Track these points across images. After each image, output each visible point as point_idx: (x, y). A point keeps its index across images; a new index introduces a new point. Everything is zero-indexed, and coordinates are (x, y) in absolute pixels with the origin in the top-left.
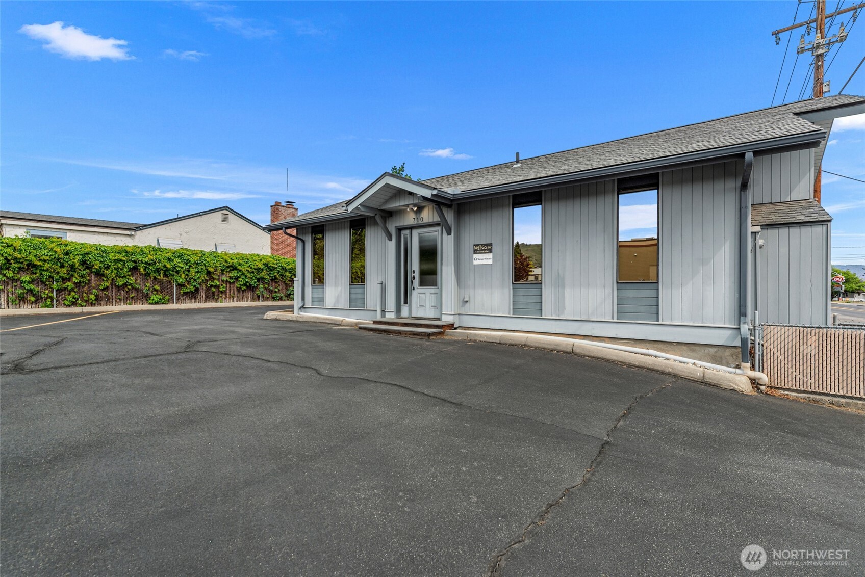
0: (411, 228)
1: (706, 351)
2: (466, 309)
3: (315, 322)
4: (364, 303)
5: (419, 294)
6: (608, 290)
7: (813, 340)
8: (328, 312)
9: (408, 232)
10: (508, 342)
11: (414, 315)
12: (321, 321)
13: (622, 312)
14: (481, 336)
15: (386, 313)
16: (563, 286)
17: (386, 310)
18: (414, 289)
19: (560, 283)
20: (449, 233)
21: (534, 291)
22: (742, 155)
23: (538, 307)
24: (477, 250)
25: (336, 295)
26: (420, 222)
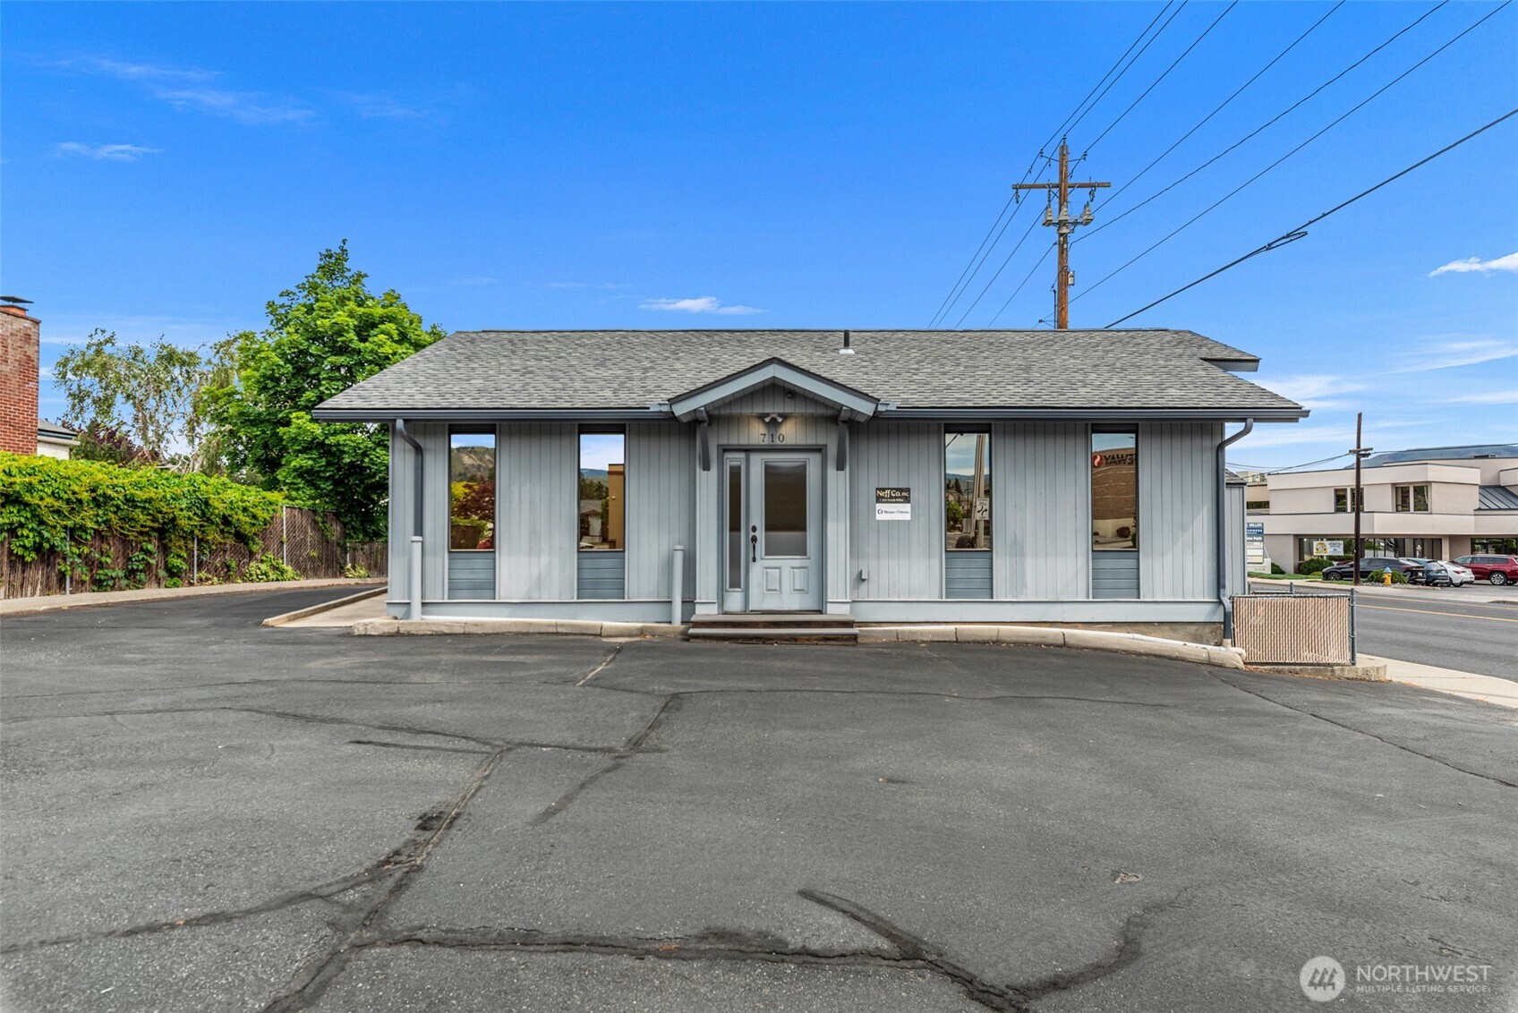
0: (748, 450)
1: (1188, 630)
2: (874, 593)
3: (527, 634)
4: (624, 589)
5: (766, 568)
6: (1082, 560)
8: (506, 610)
9: (741, 457)
10: (970, 639)
11: (753, 607)
12: (542, 630)
13: (1099, 588)
14: (922, 633)
15: (697, 606)
16: (1023, 555)
17: (697, 601)
18: (754, 560)
19: (1018, 551)
20: (835, 467)
21: (981, 562)
23: (988, 586)
24: (884, 497)
25: (535, 573)
26: (778, 442)
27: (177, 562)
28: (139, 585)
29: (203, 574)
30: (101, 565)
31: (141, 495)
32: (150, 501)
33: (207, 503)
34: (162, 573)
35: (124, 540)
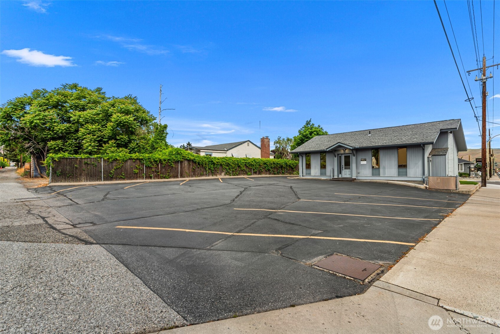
0: (342, 154)
1: (415, 182)
2: (359, 175)
4: (326, 174)
5: (345, 171)
6: (396, 170)
7: (439, 179)
8: (312, 177)
9: (341, 155)
11: (343, 177)
13: (399, 175)
15: (334, 176)
18: (343, 170)
19: (384, 168)
20: (354, 156)
21: (377, 170)
22: (421, 145)
23: (379, 174)
24: (362, 160)
25: (315, 172)
26: (345, 153)
27: (283, 171)
28: (279, 174)
29: (287, 173)
30: (275, 172)
31: (278, 163)
32: (279, 163)
33: (287, 163)
34: (282, 173)
35: (277, 169)
